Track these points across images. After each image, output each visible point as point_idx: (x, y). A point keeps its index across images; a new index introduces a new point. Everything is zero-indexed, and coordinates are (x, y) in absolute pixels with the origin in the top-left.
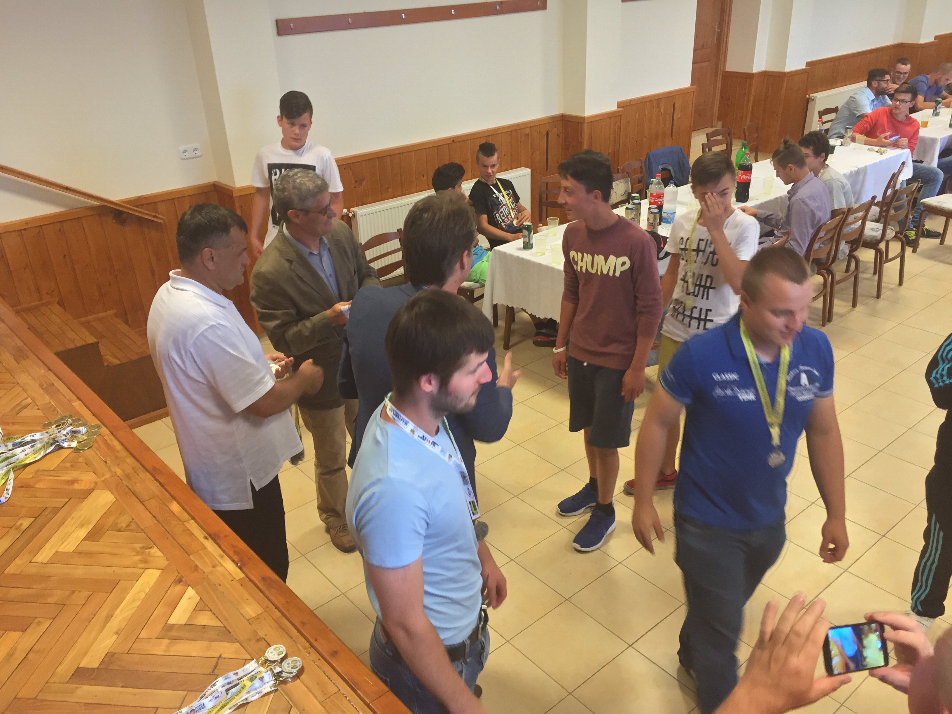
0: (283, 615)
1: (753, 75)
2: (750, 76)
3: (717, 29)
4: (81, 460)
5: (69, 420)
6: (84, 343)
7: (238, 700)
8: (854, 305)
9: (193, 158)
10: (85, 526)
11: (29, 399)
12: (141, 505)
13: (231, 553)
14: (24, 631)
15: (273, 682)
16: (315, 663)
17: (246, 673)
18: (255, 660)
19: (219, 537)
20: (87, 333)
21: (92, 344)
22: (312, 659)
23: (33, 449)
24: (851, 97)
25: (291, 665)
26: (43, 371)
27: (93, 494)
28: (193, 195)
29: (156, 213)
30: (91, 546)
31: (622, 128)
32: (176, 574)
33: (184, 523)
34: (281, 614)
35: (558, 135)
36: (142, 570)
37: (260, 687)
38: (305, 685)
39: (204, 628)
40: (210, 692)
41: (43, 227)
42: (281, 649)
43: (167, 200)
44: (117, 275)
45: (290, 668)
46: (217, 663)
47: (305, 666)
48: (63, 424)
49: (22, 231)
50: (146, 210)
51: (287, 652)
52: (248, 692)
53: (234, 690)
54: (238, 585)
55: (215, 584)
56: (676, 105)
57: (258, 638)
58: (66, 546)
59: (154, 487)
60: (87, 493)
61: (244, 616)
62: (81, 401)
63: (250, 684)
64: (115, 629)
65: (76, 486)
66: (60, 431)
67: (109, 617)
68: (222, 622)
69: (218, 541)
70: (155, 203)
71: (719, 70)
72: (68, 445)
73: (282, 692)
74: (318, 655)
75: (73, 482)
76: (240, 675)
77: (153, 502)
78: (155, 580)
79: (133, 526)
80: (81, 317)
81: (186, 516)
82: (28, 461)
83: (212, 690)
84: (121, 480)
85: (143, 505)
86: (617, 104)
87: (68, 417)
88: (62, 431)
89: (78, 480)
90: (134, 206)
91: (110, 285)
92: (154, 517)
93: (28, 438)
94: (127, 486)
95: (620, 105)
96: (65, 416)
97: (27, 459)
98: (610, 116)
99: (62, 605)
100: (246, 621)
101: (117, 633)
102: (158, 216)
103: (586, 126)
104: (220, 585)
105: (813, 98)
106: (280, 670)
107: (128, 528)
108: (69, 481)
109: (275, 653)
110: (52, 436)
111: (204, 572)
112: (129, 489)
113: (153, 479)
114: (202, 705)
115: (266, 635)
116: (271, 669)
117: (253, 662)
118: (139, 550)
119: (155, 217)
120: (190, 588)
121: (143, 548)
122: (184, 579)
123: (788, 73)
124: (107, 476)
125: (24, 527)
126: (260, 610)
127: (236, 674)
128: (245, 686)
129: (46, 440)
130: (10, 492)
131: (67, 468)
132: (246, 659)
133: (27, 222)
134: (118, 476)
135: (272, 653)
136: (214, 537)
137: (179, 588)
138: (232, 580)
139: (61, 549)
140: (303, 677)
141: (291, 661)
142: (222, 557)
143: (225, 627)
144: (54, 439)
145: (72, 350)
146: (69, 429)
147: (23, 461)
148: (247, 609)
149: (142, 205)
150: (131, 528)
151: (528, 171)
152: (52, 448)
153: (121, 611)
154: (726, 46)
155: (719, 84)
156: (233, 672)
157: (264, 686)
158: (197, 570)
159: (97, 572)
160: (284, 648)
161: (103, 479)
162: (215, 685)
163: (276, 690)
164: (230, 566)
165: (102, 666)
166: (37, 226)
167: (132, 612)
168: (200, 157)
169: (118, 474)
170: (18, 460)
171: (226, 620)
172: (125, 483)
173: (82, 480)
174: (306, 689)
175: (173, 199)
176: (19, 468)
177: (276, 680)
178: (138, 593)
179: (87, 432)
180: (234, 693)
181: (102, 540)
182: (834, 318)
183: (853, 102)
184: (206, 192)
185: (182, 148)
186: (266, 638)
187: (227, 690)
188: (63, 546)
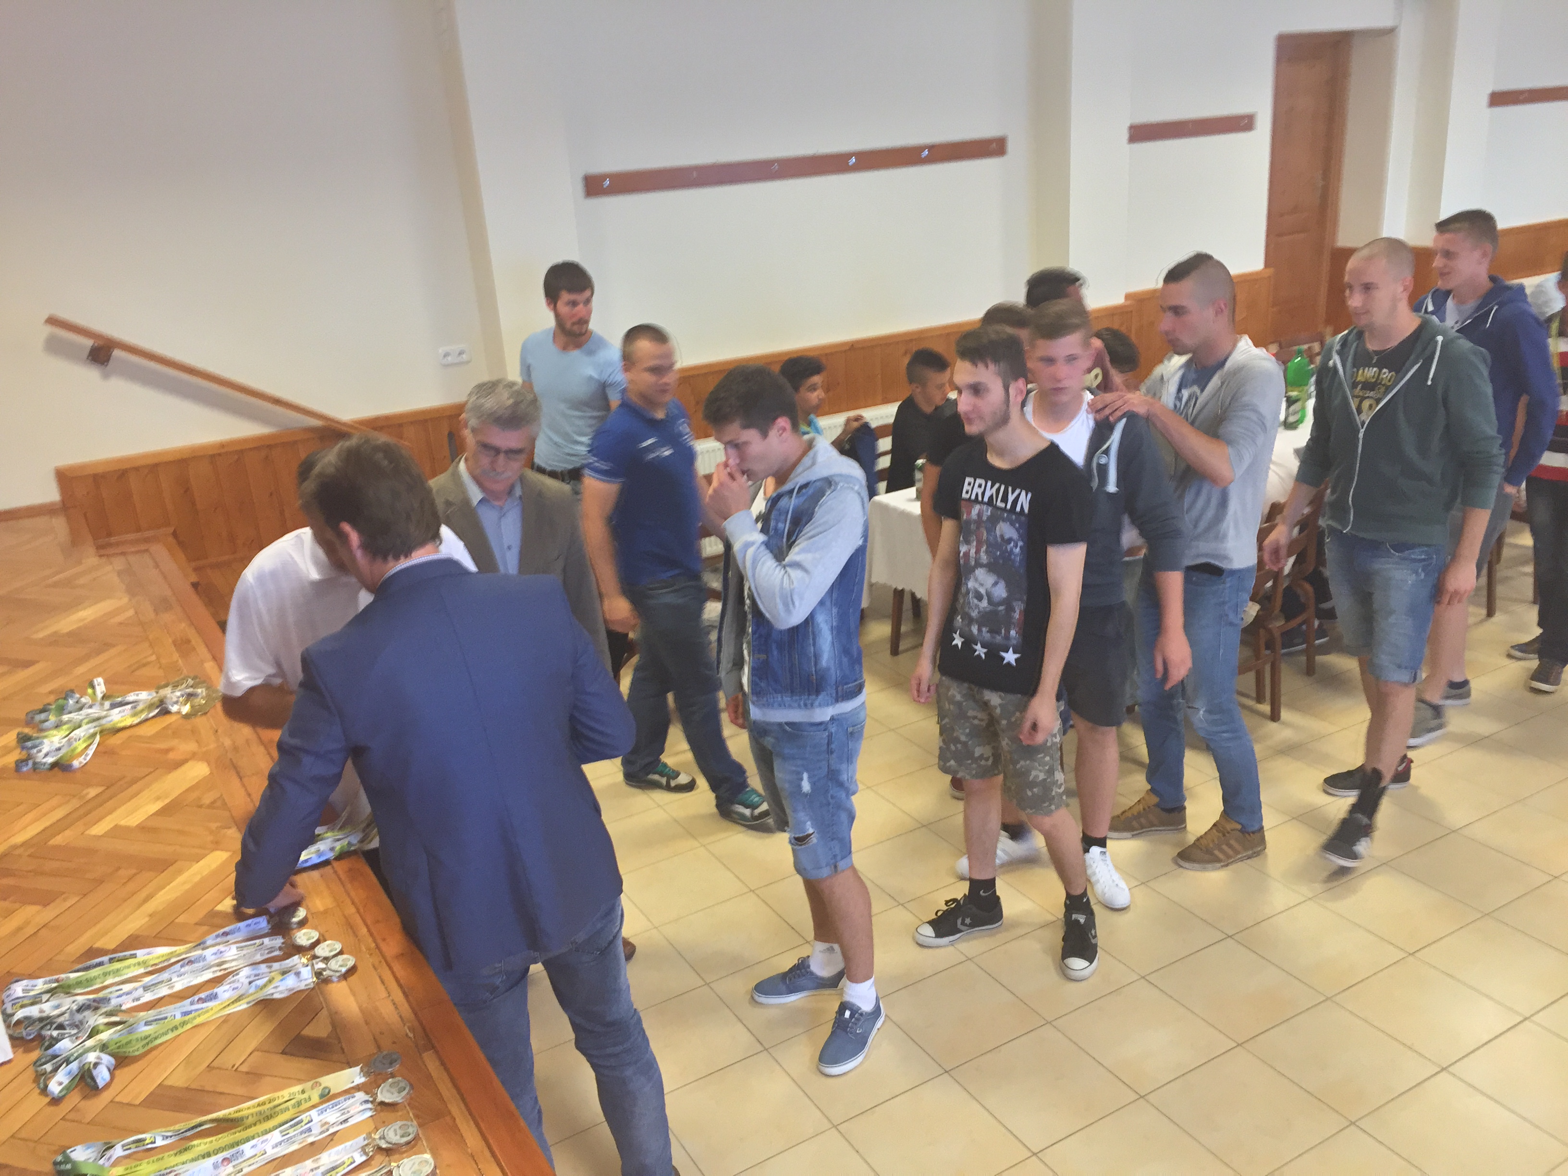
0: (358, 911)
4: (187, 728)
5: (190, 680)
9: (459, 364)
10: (161, 800)
11: (154, 656)
14: (46, 906)
15: (311, 980)
16: (372, 964)
22: (371, 961)
23: (133, 710)
25: (340, 963)
26: (184, 625)
27: (186, 765)
30: (160, 822)
34: (355, 911)
36: (210, 851)
38: (350, 986)
40: (229, 982)
41: (245, 454)
42: (337, 946)
43: (417, 422)
45: (338, 967)
47: (358, 966)
48: (181, 685)
49: (216, 457)
51: (342, 950)
58: (129, 820)
60: (178, 764)
64: (150, 911)
65: (171, 756)
66: (174, 692)
67: (147, 899)
71: (1325, 246)
72: (177, 710)
74: (381, 958)
75: (167, 751)
76: (273, 969)
78: (219, 863)
79: (219, 803)
82: (121, 725)
84: (227, 752)
85: (241, 780)
86: (1126, 295)
87: (191, 677)
88: (176, 692)
89: (174, 750)
92: (249, 795)
93: (131, 697)
94: (231, 759)
96: (187, 675)
97: (122, 721)
98: (1114, 313)
99: (100, 882)
101: (150, 916)
106: (325, 967)
107: (211, 806)
108: (165, 749)
109: (327, 949)
110: (161, 698)
112: (232, 762)
113: (265, 752)
116: (313, 965)
118: (214, 829)
124: (212, 747)
125: (90, 796)
127: (270, 967)
129: (152, 702)
130: (88, 758)
131: (167, 735)
133: (222, 445)
134: (224, 748)
139: (123, 823)
140: (353, 979)
141: (343, 958)
144: (162, 701)
146: (186, 690)
147: (117, 724)
149: (382, 428)
152: (157, 711)
153: (166, 893)
154: (1336, 207)
155: (1326, 268)
159: (154, 849)
160: (341, 945)
161: (204, 749)
162: (237, 974)
166: (236, 452)
167: (179, 893)
168: (470, 362)
169: (226, 745)
170: (111, 721)
172: (230, 755)
173: (178, 750)
177: (316, 977)
178: (193, 875)
181: (175, 816)
187: (250, 983)
188: (126, 820)
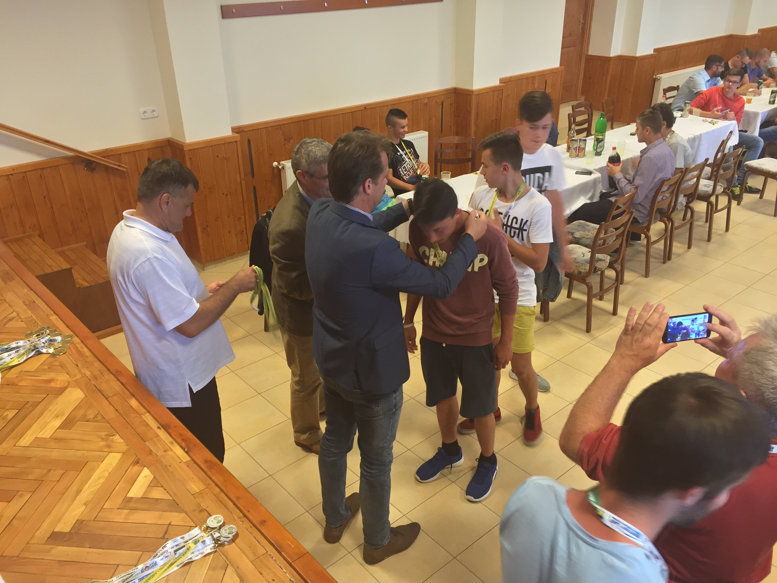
0: (222, 490)
1: (610, 58)
2: (608, 60)
3: (582, 21)
4: (57, 363)
5: (47, 331)
6: (60, 269)
7: (184, 559)
8: (689, 247)
9: (152, 118)
10: (60, 417)
11: (15, 313)
12: (106, 400)
13: (179, 441)
14: (9, 502)
15: (213, 545)
16: (247, 529)
17: (191, 537)
18: (198, 527)
19: (169, 427)
20: (62, 260)
21: (65, 270)
22: (245, 527)
23: (17, 354)
24: (690, 77)
25: (228, 531)
26: (26, 291)
27: (67, 391)
28: (152, 148)
29: (120, 163)
30: (64, 434)
31: (503, 100)
32: (135, 456)
33: (142, 416)
34: (220, 490)
35: (451, 104)
36: (106, 453)
37: (203, 549)
38: (238, 547)
39: (157, 500)
40: (161, 552)
41: (27, 173)
42: (220, 519)
43: (129, 152)
44: (87, 214)
45: (227, 534)
46: (167, 529)
47: (239, 532)
48: (42, 334)
49: (10, 176)
50: (113, 161)
51: (225, 521)
52: (193, 553)
53: (181, 551)
54: (184, 466)
55: (166, 466)
56: (547, 82)
57: (201, 509)
58: (44, 433)
59: (116, 386)
60: (61, 391)
61: (189, 492)
62: (57, 315)
63: (195, 546)
64: (84, 501)
65: (53, 385)
66: (40, 339)
67: (78, 492)
68: (171, 496)
69: (169, 431)
70: (120, 155)
71: (583, 55)
72: (46, 351)
73: (220, 553)
74: (250, 523)
75: (50, 381)
76: (186, 539)
77: (115, 397)
78: (117, 462)
79: (99, 418)
80: (57, 248)
81: (143, 410)
82: (13, 364)
83: (163, 550)
84: (90, 380)
85: (107, 400)
86: (500, 80)
87: (47, 328)
88: (42, 340)
89: (54, 380)
90: (102, 157)
91: (82, 221)
92: (117, 410)
93: (14, 345)
94: (94, 385)
95: (501, 81)
96: (44, 328)
97: (12, 362)
98: (494, 89)
99: (40, 481)
100: (192, 496)
101: (85, 504)
102: (123, 165)
103: (474, 97)
104: (170, 466)
105: (659, 78)
106: (219, 535)
107: (95, 419)
108: (47, 380)
109: (215, 521)
110: (33, 344)
111: (157, 456)
112: (96, 387)
113: (115, 379)
114: (155, 563)
115: (208, 507)
116: (211, 534)
117: (197, 528)
119: (119, 166)
120: (145, 468)
121: (107, 435)
122: (140, 461)
123: (639, 57)
124: (78, 377)
125: (10, 417)
126: (202, 487)
127: (183, 538)
128: (190, 547)
129: (28, 347)
131: (45, 369)
132: (191, 526)
133: (14, 168)
134: (87, 377)
135: (212, 521)
136: (165, 427)
137: (136, 468)
138: (180, 463)
139: (39, 436)
140: (237, 541)
141: (228, 528)
142: (172, 443)
143: (174, 500)
144: (34, 346)
145: (50, 273)
146: (47, 338)
147: (9, 363)
148: (193, 486)
149: (108, 156)
150: (98, 419)
151: (426, 133)
152: (33, 353)
153: (89, 487)
154: (589, 34)
155: (583, 66)
156: (180, 537)
157: (206, 548)
158: (151, 454)
159: (70, 454)
160: (222, 517)
161: (75, 379)
162: (165, 547)
163: (215, 552)
164: (179, 451)
165: (73, 531)
166: (23, 172)
167: (98, 487)
168: (157, 117)
169: (87, 375)
170: (5, 362)
171: (175, 495)
172: (93, 382)
173: (57, 380)
174: (240, 551)
175: (135, 152)
176: (6, 369)
177: (215, 543)
178: (103, 472)
179: (62, 340)
180: (181, 554)
181: (73, 429)
182: (673, 257)
183: (691, 82)
184: (162, 147)
185: (142, 110)
186: (207, 509)
187: (175, 551)
188: (41, 433)
